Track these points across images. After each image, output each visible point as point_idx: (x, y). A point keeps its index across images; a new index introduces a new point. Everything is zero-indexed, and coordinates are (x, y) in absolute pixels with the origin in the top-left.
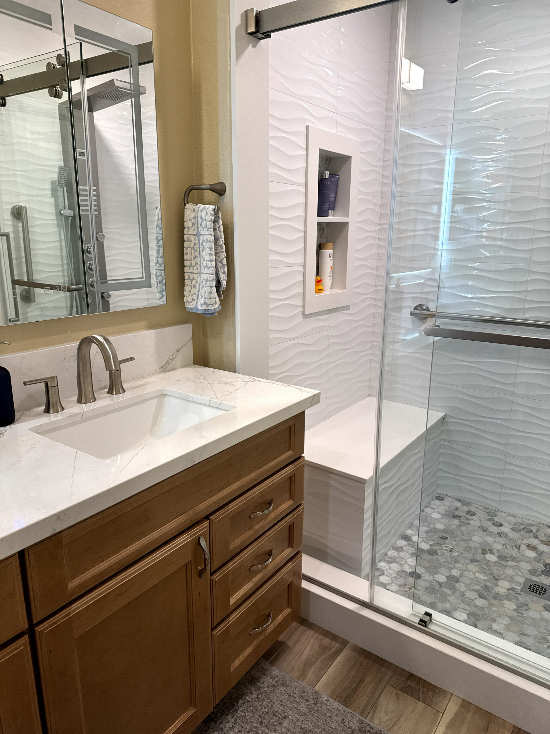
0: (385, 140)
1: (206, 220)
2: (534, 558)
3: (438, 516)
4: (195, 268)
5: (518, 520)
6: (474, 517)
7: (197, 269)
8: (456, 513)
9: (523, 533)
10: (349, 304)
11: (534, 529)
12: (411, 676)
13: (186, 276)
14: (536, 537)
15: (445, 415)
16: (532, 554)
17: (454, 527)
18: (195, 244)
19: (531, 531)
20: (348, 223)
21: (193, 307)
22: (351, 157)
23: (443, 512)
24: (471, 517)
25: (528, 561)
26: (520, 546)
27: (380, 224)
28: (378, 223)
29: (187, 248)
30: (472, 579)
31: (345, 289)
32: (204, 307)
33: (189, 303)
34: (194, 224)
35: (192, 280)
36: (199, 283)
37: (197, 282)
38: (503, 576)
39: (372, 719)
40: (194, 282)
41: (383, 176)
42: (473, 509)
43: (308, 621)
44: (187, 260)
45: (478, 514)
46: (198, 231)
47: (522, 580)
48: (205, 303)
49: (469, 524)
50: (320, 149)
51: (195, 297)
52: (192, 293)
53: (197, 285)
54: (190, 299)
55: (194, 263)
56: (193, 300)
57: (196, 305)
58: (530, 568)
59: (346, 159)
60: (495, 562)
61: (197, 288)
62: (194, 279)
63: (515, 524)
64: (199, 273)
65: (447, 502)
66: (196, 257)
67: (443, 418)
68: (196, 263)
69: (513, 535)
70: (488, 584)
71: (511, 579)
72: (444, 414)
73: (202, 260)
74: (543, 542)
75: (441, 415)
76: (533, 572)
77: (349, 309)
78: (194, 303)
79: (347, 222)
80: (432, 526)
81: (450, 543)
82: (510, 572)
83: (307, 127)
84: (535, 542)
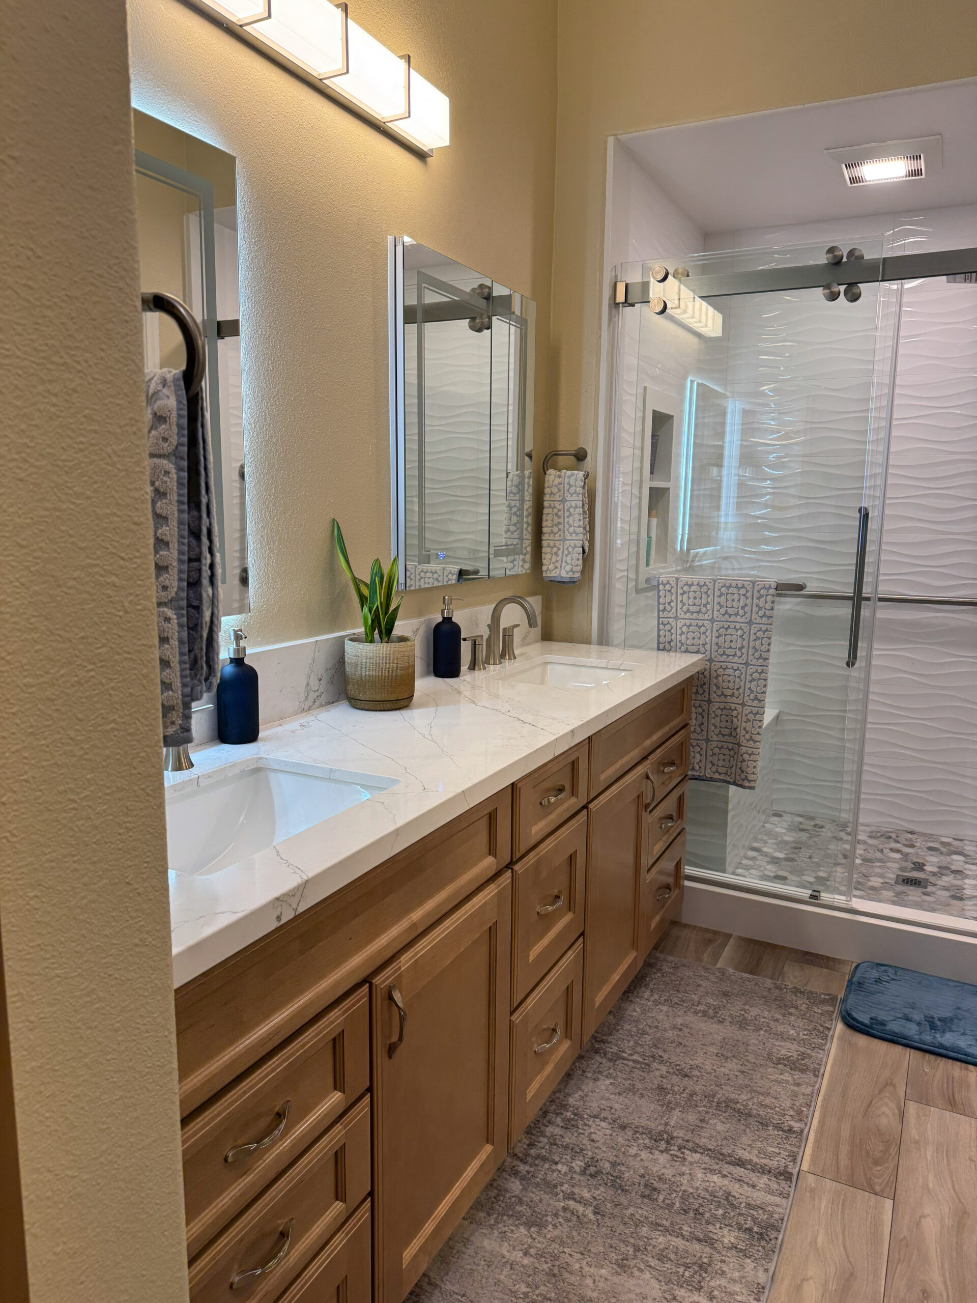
1: (576, 486)
2: (901, 859)
3: (783, 831)
4: (557, 535)
5: (873, 828)
6: (823, 829)
7: (560, 536)
8: (802, 827)
9: (882, 839)
11: (894, 835)
12: (807, 953)
13: (544, 543)
14: (897, 842)
15: (779, 712)
16: (897, 856)
17: (805, 838)
18: (559, 510)
19: (890, 837)
20: (669, 488)
21: (556, 575)
22: (673, 416)
23: (786, 826)
24: (820, 830)
25: (894, 861)
26: (882, 850)
29: (547, 514)
30: (842, 878)
32: (570, 575)
33: (551, 571)
34: (559, 490)
35: (552, 548)
36: (562, 550)
37: (559, 549)
38: (873, 874)
39: (783, 980)
40: (555, 550)
42: (818, 822)
43: (681, 923)
44: (547, 526)
45: (827, 827)
46: (564, 497)
47: (894, 876)
48: (571, 570)
49: (820, 835)
50: (654, 411)
51: (558, 565)
52: (553, 561)
53: (560, 553)
54: (551, 567)
55: (555, 529)
56: (556, 568)
57: (560, 572)
58: (898, 866)
59: (669, 418)
60: (861, 864)
61: (561, 555)
62: (555, 546)
63: (871, 832)
64: (564, 540)
65: (787, 817)
66: (559, 523)
67: (777, 717)
68: (560, 530)
69: (871, 841)
70: (860, 880)
71: (882, 876)
73: (567, 526)
74: (905, 845)
75: (776, 712)
76: (902, 869)
78: (557, 571)
80: (780, 839)
81: (805, 853)
82: (878, 870)
83: (645, 388)
84: (898, 846)
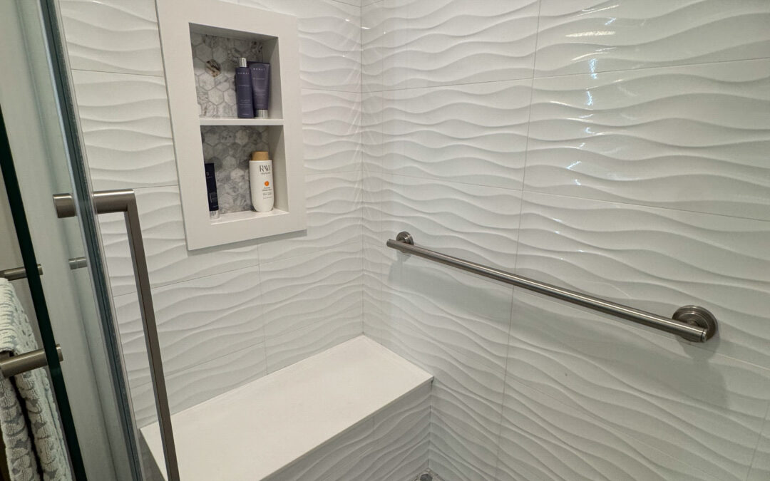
0: (361, 18)
10: (305, 228)
20: (282, 126)
22: (277, 38)
27: (362, 127)
28: (360, 124)
31: (288, 211)
41: (361, 65)
50: (191, 25)
67: (432, 381)
72: (432, 376)
75: (429, 376)
77: (306, 235)
79: (281, 124)
